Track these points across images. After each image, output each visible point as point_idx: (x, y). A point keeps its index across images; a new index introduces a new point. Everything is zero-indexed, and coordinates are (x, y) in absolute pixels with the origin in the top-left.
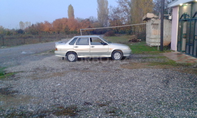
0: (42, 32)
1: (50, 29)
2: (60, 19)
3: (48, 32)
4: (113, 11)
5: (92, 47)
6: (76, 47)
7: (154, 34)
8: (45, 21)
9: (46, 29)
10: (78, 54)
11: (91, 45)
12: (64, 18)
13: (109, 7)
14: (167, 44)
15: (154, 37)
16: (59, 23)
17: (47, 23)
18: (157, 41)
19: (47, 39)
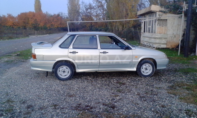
0: (4, 26)
1: (15, 24)
2: (26, 13)
3: (11, 27)
4: (85, 7)
5: (104, 53)
6: (73, 53)
7: (159, 33)
8: (8, 14)
9: (10, 24)
10: (76, 66)
11: (102, 49)
12: (30, 12)
13: (80, 3)
14: (175, 46)
15: (159, 37)
16: (24, 17)
17: (10, 16)
18: (162, 42)
19: (11, 35)
